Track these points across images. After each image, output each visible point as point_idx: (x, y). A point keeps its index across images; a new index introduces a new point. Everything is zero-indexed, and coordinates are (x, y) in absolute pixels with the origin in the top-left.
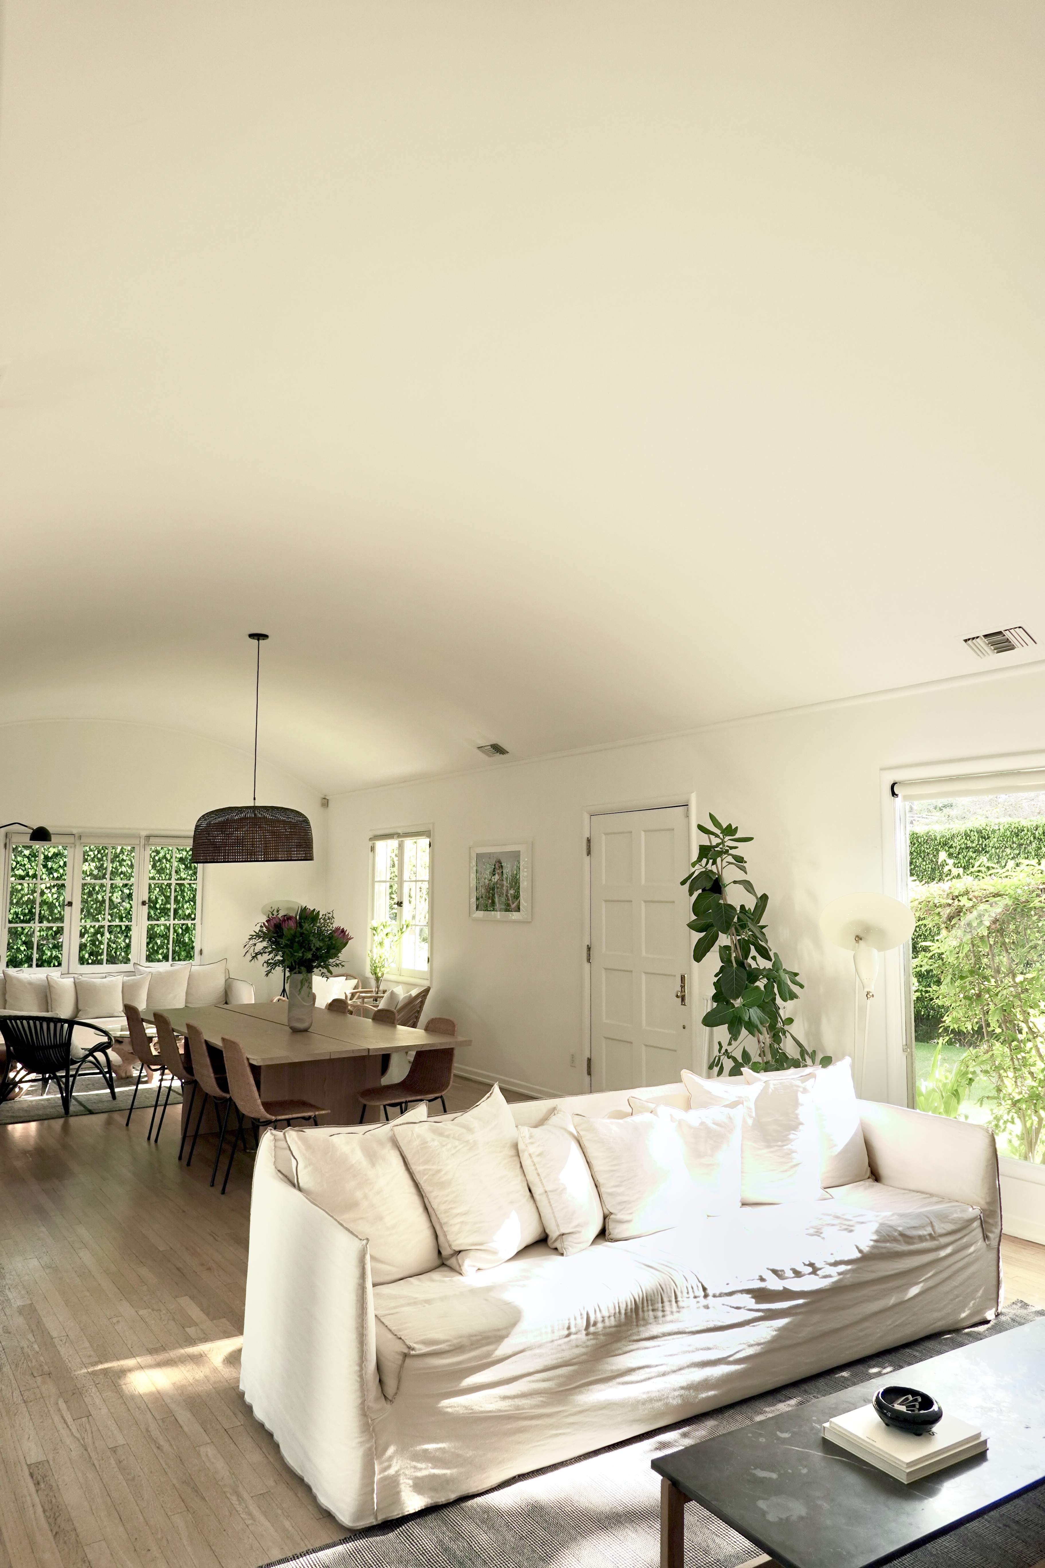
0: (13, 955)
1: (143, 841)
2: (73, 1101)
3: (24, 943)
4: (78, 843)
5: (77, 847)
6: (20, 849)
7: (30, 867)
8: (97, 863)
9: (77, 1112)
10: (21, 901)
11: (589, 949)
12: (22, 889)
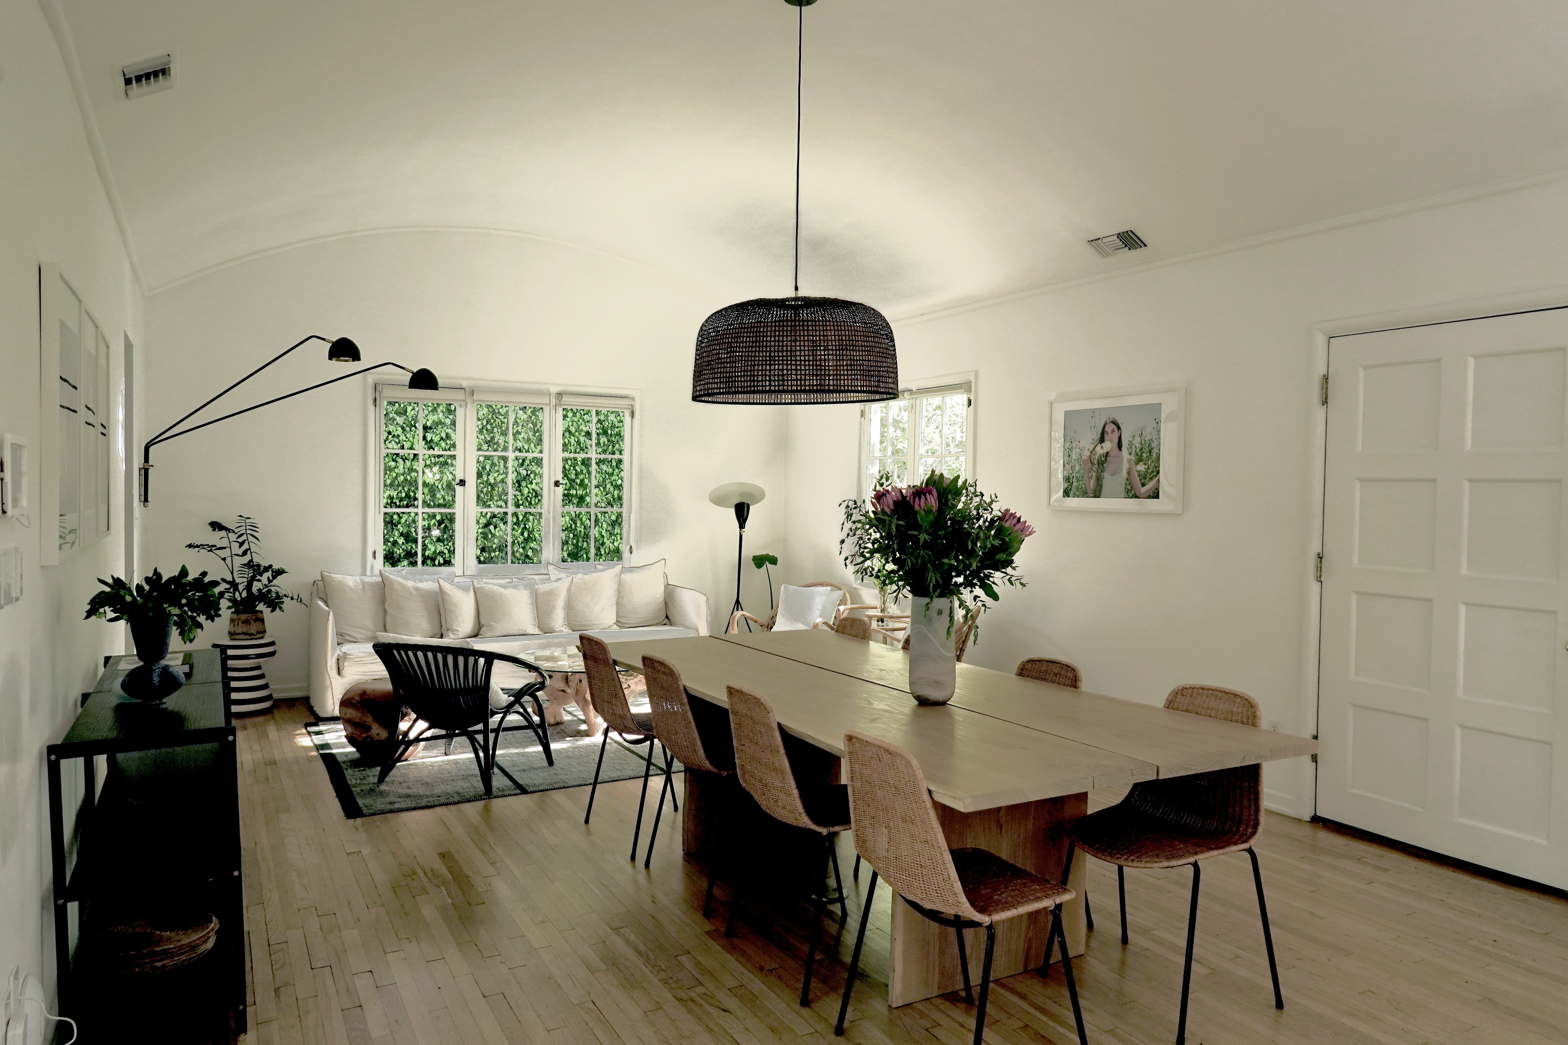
0: (389, 550)
1: (553, 401)
2: (496, 770)
3: (402, 535)
4: (469, 400)
5: (469, 405)
6: (391, 416)
7: (404, 438)
8: (487, 436)
9: (503, 790)
10: (396, 482)
11: (1320, 557)
12: (396, 467)
